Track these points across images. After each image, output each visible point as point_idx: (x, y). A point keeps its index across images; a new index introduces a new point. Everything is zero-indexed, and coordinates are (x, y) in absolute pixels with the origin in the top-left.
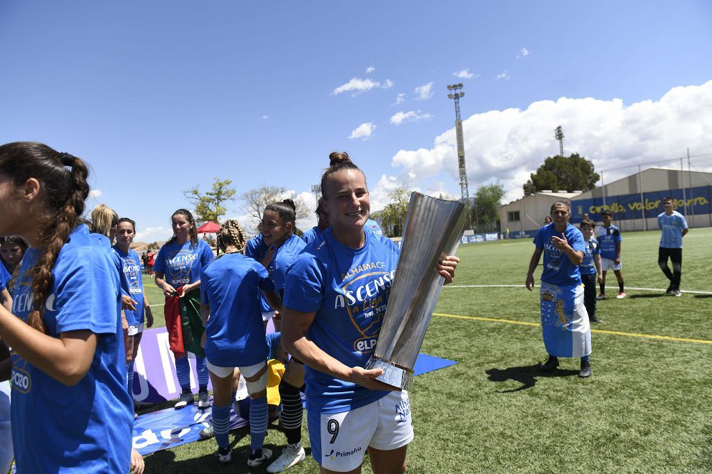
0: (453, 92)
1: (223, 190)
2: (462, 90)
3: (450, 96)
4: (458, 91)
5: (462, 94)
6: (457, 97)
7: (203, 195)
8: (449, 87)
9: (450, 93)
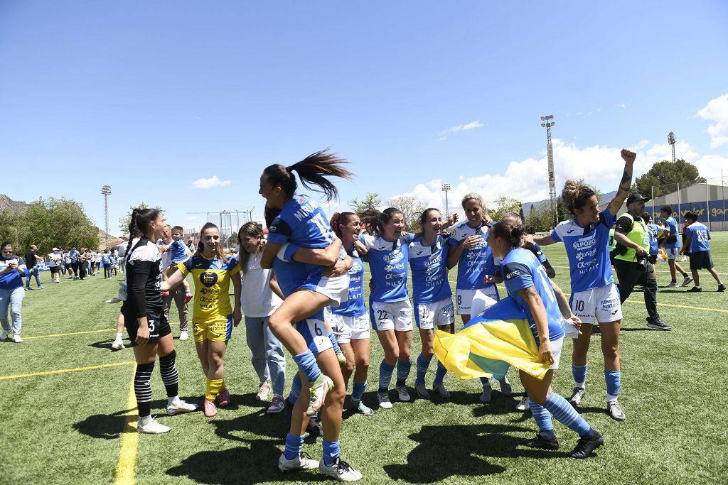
0: (546, 122)
1: (373, 201)
2: (553, 120)
3: (543, 125)
4: (550, 121)
5: (553, 124)
6: (548, 125)
7: (360, 204)
8: (542, 118)
9: (543, 122)
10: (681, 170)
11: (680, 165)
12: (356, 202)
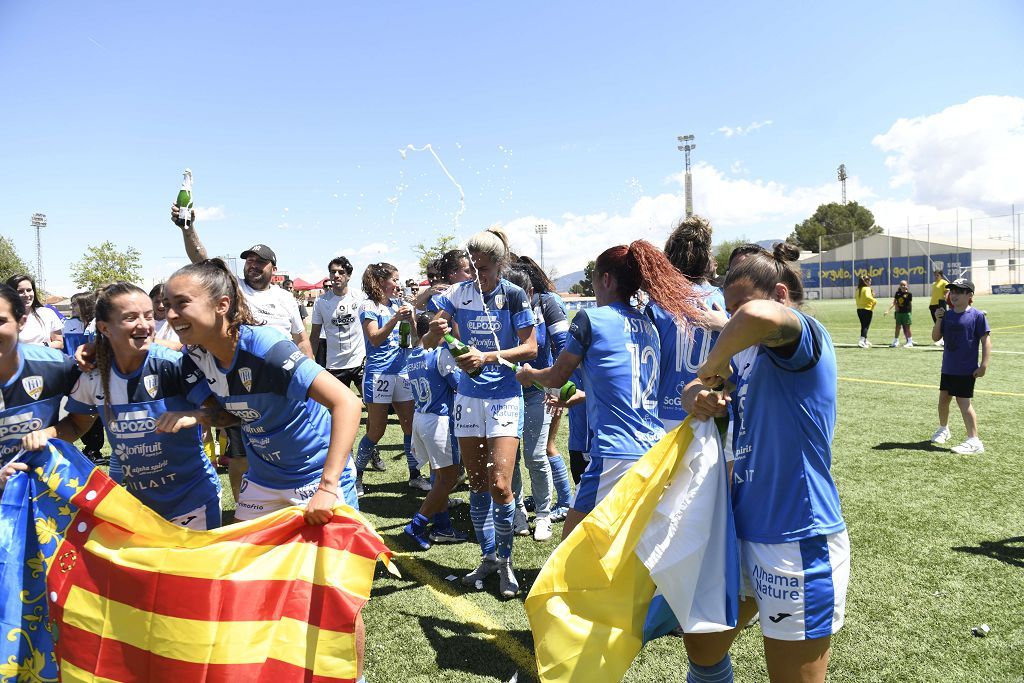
0: (684, 143)
2: (694, 142)
3: (680, 148)
4: (690, 143)
5: (694, 146)
6: (687, 148)
7: (428, 250)
8: (680, 138)
9: (680, 144)
10: (853, 215)
11: (853, 209)
12: (422, 247)
